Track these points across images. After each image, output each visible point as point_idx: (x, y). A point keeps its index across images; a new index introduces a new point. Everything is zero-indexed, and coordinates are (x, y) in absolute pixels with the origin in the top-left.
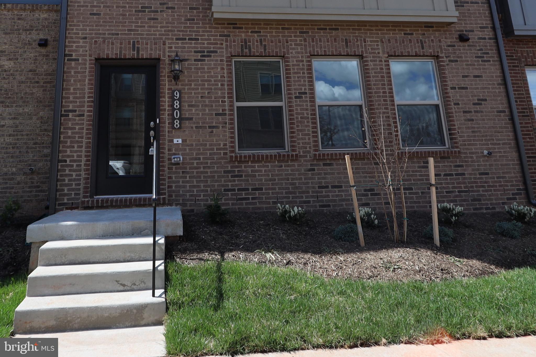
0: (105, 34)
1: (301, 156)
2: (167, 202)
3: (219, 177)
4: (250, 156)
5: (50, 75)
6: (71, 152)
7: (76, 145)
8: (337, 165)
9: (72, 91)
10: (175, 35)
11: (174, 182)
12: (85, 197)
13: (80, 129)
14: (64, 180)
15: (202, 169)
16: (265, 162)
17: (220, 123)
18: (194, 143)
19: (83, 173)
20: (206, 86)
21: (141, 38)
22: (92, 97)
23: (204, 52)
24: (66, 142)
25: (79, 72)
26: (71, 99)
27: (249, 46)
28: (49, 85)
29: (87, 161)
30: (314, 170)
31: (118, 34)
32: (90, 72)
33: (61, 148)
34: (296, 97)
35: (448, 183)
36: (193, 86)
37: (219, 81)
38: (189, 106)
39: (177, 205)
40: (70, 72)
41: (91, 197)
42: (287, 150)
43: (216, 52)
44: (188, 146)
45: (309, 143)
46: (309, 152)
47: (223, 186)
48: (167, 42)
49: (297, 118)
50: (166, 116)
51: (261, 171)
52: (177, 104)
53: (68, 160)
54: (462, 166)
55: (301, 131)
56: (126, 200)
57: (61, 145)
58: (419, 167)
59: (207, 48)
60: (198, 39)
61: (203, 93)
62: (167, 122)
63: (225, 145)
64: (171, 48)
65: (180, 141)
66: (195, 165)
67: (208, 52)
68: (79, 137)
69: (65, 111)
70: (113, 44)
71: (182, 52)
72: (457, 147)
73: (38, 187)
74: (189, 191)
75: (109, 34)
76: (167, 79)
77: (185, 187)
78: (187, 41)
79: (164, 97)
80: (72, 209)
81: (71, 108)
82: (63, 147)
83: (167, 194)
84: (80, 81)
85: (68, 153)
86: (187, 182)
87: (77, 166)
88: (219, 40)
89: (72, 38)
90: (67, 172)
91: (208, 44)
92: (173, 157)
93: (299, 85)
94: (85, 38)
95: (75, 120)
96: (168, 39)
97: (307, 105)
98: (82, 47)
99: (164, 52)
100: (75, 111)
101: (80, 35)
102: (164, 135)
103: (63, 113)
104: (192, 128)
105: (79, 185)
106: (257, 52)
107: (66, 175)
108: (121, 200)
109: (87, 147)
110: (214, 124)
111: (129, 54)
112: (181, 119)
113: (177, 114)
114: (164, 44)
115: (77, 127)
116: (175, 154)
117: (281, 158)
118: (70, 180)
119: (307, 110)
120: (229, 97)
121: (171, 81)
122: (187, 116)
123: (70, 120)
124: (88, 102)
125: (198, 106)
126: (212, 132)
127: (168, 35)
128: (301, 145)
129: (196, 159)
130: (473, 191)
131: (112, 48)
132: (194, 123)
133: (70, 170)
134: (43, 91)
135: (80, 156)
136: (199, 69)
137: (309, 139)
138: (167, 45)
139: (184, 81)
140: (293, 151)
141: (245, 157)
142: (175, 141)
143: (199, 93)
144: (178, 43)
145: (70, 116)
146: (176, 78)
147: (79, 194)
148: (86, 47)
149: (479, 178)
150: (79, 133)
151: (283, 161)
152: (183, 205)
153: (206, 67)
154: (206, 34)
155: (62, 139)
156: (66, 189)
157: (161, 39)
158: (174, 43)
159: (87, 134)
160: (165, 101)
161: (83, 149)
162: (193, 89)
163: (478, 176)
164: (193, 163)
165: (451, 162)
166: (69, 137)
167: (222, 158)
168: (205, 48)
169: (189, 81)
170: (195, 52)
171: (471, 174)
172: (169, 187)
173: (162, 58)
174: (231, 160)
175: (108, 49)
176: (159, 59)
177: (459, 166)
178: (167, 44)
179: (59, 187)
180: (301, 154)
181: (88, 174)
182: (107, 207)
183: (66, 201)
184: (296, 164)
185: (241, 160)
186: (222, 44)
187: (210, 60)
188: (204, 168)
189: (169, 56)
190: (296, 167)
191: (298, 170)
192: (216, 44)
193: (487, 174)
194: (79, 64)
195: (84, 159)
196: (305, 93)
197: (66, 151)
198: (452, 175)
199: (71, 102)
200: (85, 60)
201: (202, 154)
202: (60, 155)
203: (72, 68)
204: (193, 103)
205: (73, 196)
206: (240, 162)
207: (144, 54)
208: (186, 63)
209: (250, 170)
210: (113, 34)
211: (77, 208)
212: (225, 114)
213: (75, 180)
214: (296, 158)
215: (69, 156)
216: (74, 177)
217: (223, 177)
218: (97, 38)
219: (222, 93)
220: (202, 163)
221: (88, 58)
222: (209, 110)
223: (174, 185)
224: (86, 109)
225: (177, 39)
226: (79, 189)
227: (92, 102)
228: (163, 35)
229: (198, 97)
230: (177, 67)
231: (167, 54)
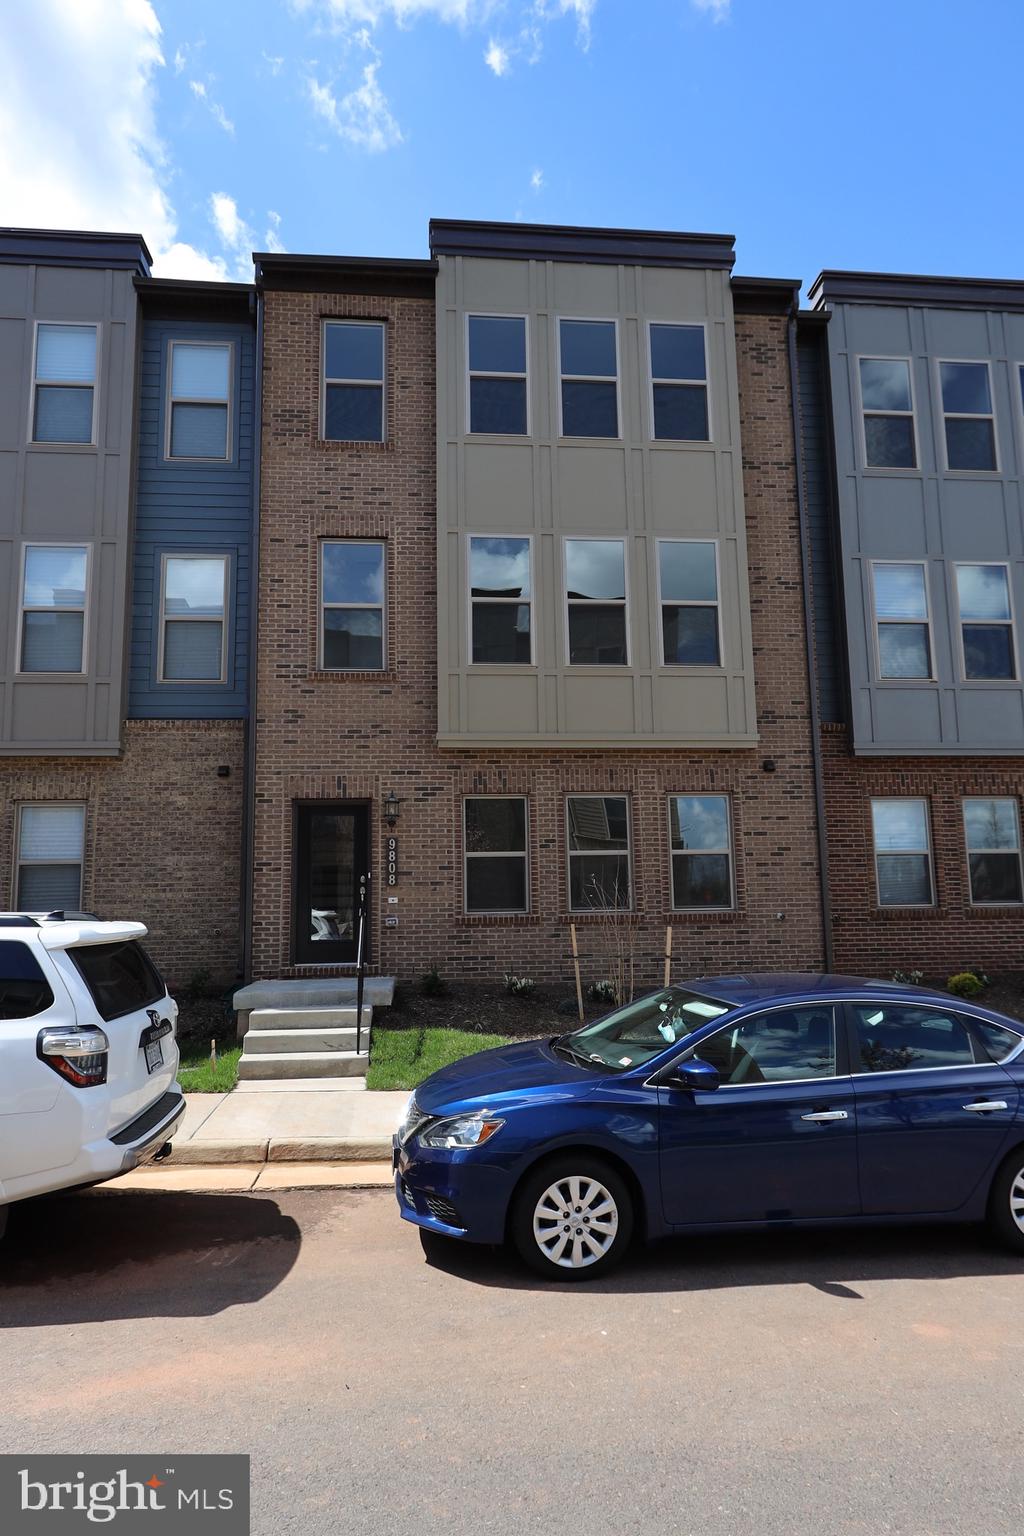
0: (302, 767)
1: (544, 919)
2: (380, 972)
3: (442, 943)
4: (480, 919)
5: (234, 813)
6: (267, 913)
7: (272, 906)
8: (588, 930)
9: (265, 839)
10: (391, 767)
11: (388, 949)
12: (284, 965)
13: (276, 886)
14: (260, 946)
15: (422, 934)
16: (500, 926)
17: (445, 878)
18: (413, 903)
19: (281, 938)
20: (429, 833)
21: (349, 773)
22: (289, 847)
23: (427, 789)
24: (260, 902)
25: (272, 817)
26: (265, 850)
27: (485, 781)
28: (233, 827)
29: (286, 923)
30: (558, 935)
31: (319, 768)
32: (286, 816)
33: (255, 909)
34: (541, 846)
35: (726, 953)
36: (412, 833)
37: (445, 826)
38: (407, 857)
39: (391, 975)
40: (262, 817)
41: (292, 965)
42: (527, 911)
43: (442, 789)
44: (405, 906)
45: (555, 904)
46: (554, 914)
47: (447, 954)
48: (380, 776)
49: (541, 872)
50: (379, 870)
51: (493, 937)
52: (392, 855)
53: (264, 922)
54: (747, 932)
55: (545, 888)
56: (332, 969)
57: (255, 905)
58: (691, 933)
59: (432, 783)
60: (419, 773)
61: (424, 841)
62: (381, 877)
63: (451, 905)
64: (386, 784)
65: (396, 900)
66: (414, 929)
67: (432, 789)
68: (276, 896)
69: (258, 864)
70: (313, 780)
71: (400, 789)
72: (743, 909)
73: (226, 952)
74: (406, 959)
75: (308, 767)
76: (380, 824)
77: (400, 954)
78: (406, 775)
79: (377, 847)
80: (270, 978)
81: (264, 861)
82: (257, 907)
83: (380, 963)
84: (274, 827)
85: (264, 914)
86: (404, 949)
87: (274, 929)
88: (446, 773)
89: (263, 773)
90: (263, 937)
91: (432, 778)
92: (387, 919)
93: (546, 831)
94: (279, 773)
95: (270, 875)
96: (382, 773)
97: (555, 856)
98: (275, 784)
99: (377, 790)
100: (270, 864)
101: (273, 769)
102: (377, 893)
103: (255, 866)
104: (411, 884)
105: (277, 951)
106: (495, 788)
107: (262, 940)
108: (326, 970)
109: (285, 908)
110: (438, 880)
111: (334, 793)
112: (397, 874)
113: (392, 868)
114: (377, 780)
115: (273, 884)
116: (389, 916)
117: (519, 922)
118: (266, 946)
119: (554, 862)
120: (457, 847)
121: (386, 827)
122: (405, 870)
123: (264, 875)
124: (285, 853)
125: (418, 858)
126: (435, 889)
127: (382, 767)
128: (545, 905)
129: (415, 922)
130: (756, 963)
131: (313, 786)
132: (413, 879)
133: (266, 935)
134: (227, 834)
135: (278, 918)
136: (420, 811)
137: (555, 898)
138: (381, 781)
139: (401, 826)
140: (535, 912)
141: (474, 919)
142: (390, 900)
143: (419, 842)
144: (394, 778)
145: (264, 871)
146: (392, 823)
147: (278, 962)
148: (280, 784)
149: (766, 947)
150: (276, 891)
151: (521, 925)
152: (399, 975)
153: (429, 808)
154: (430, 765)
155: (255, 898)
156: (262, 956)
157: (373, 772)
158: (388, 778)
159: (285, 892)
160: (378, 851)
161: (281, 910)
162: (413, 837)
163: (766, 944)
164: (411, 927)
165: (733, 927)
166: (264, 896)
167: (447, 921)
168: (428, 784)
169: (408, 826)
170: (416, 789)
171: (757, 942)
172: (382, 954)
173: (374, 798)
174: (458, 923)
175: (308, 787)
176: (370, 800)
177: (742, 932)
178: (380, 779)
179: (254, 954)
180: (545, 916)
181: (288, 939)
182: (310, 977)
183: (262, 970)
184: (537, 928)
185: (470, 924)
186: (450, 778)
187: (435, 800)
188: (425, 932)
189: (383, 795)
190: (538, 932)
191: (539, 936)
192: (443, 778)
193: (779, 942)
194: (274, 806)
195: (282, 921)
196: (554, 841)
197: (260, 913)
198: (732, 943)
199: (265, 853)
200: (280, 801)
201: (422, 916)
202: (254, 916)
203: (264, 811)
204: (413, 854)
205: (271, 964)
206: (468, 925)
207: (352, 793)
208: (405, 803)
209: (480, 935)
210: (313, 768)
211: (275, 978)
212: (452, 868)
213: (272, 945)
214: (536, 922)
215: (264, 918)
216: (271, 942)
217: (447, 943)
218: (293, 772)
219: (448, 841)
220: (422, 927)
221: (283, 799)
222: (432, 863)
223: (388, 952)
224: (282, 861)
225: (393, 773)
226: (277, 957)
227: (290, 853)
228: (376, 767)
229: (418, 847)
230: (392, 811)
231: (381, 792)
